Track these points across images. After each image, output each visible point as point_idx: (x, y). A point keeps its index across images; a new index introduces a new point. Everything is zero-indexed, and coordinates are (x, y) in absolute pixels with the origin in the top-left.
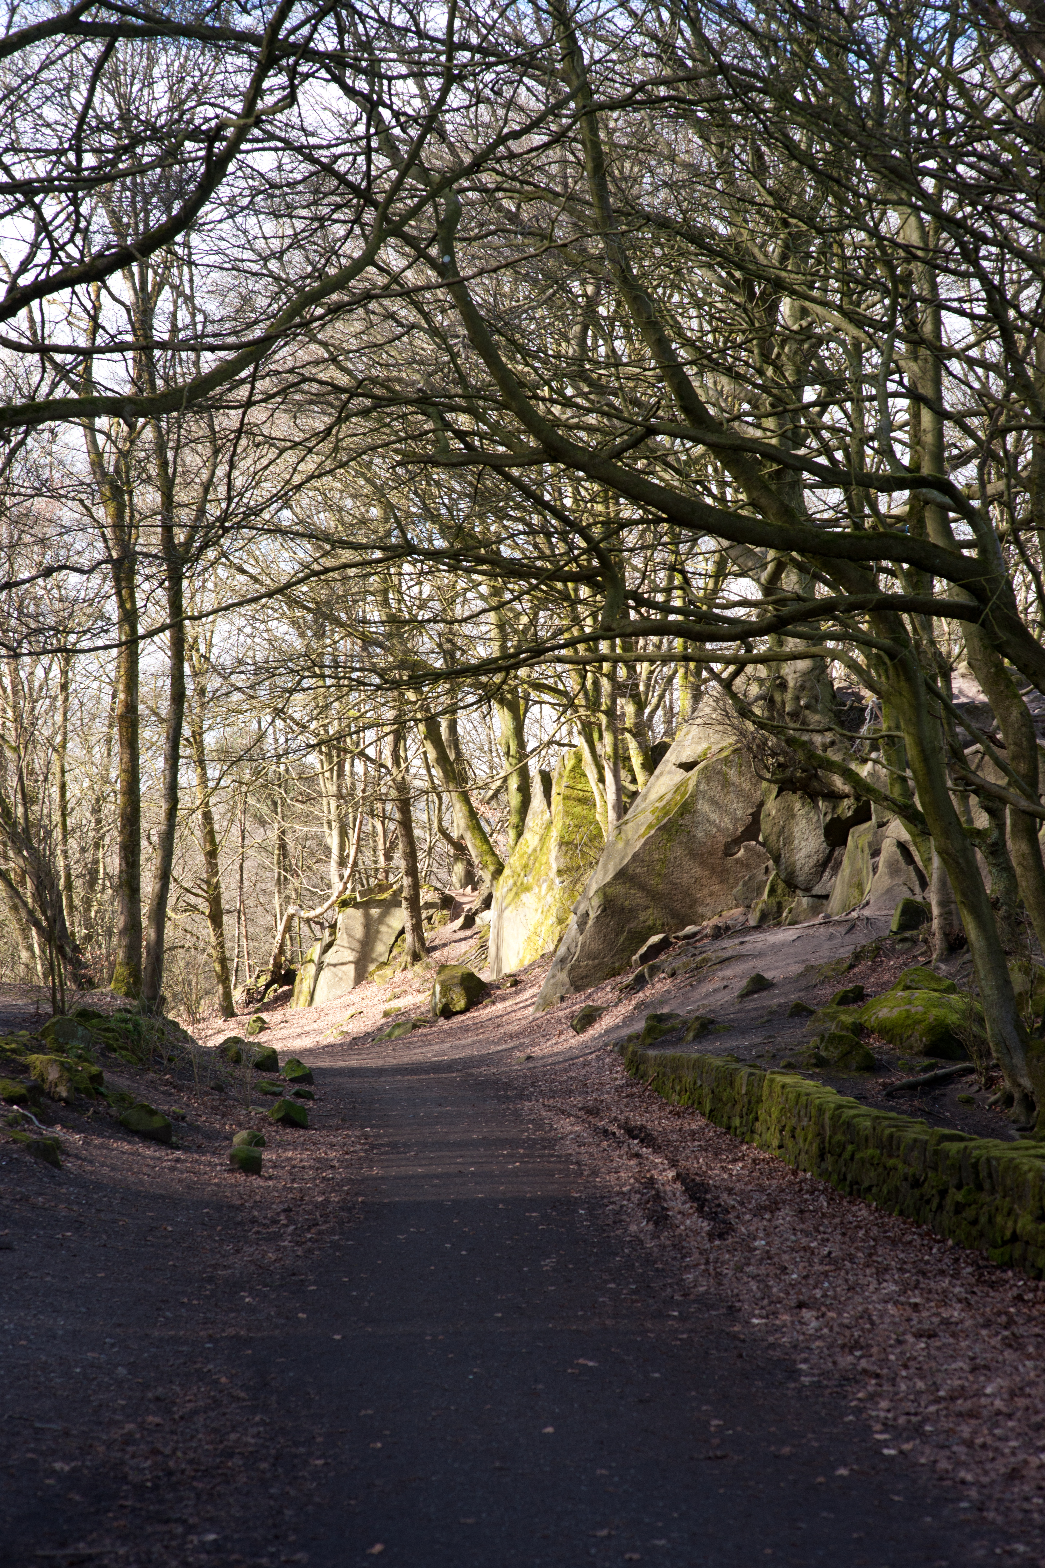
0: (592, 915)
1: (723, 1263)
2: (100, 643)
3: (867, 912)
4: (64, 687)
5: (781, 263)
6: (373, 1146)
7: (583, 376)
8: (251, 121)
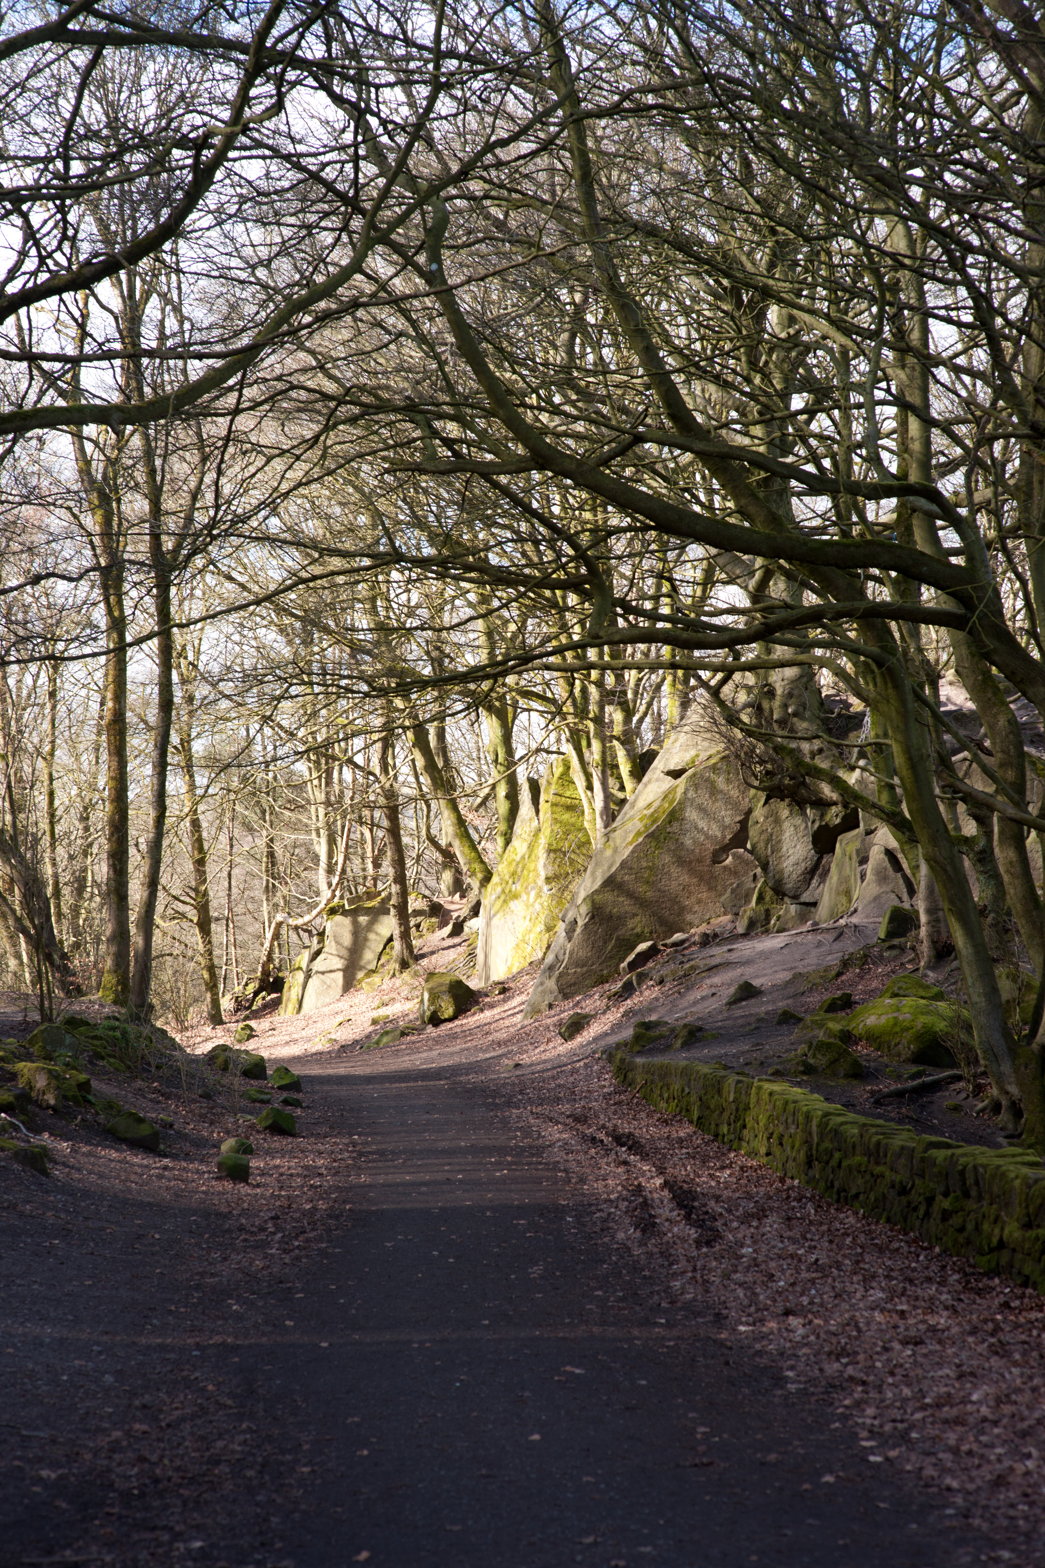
0: (581, 923)
1: (710, 1270)
2: (87, 650)
3: (855, 920)
4: (52, 694)
5: (768, 271)
6: (361, 1154)
7: (571, 383)
8: (238, 128)
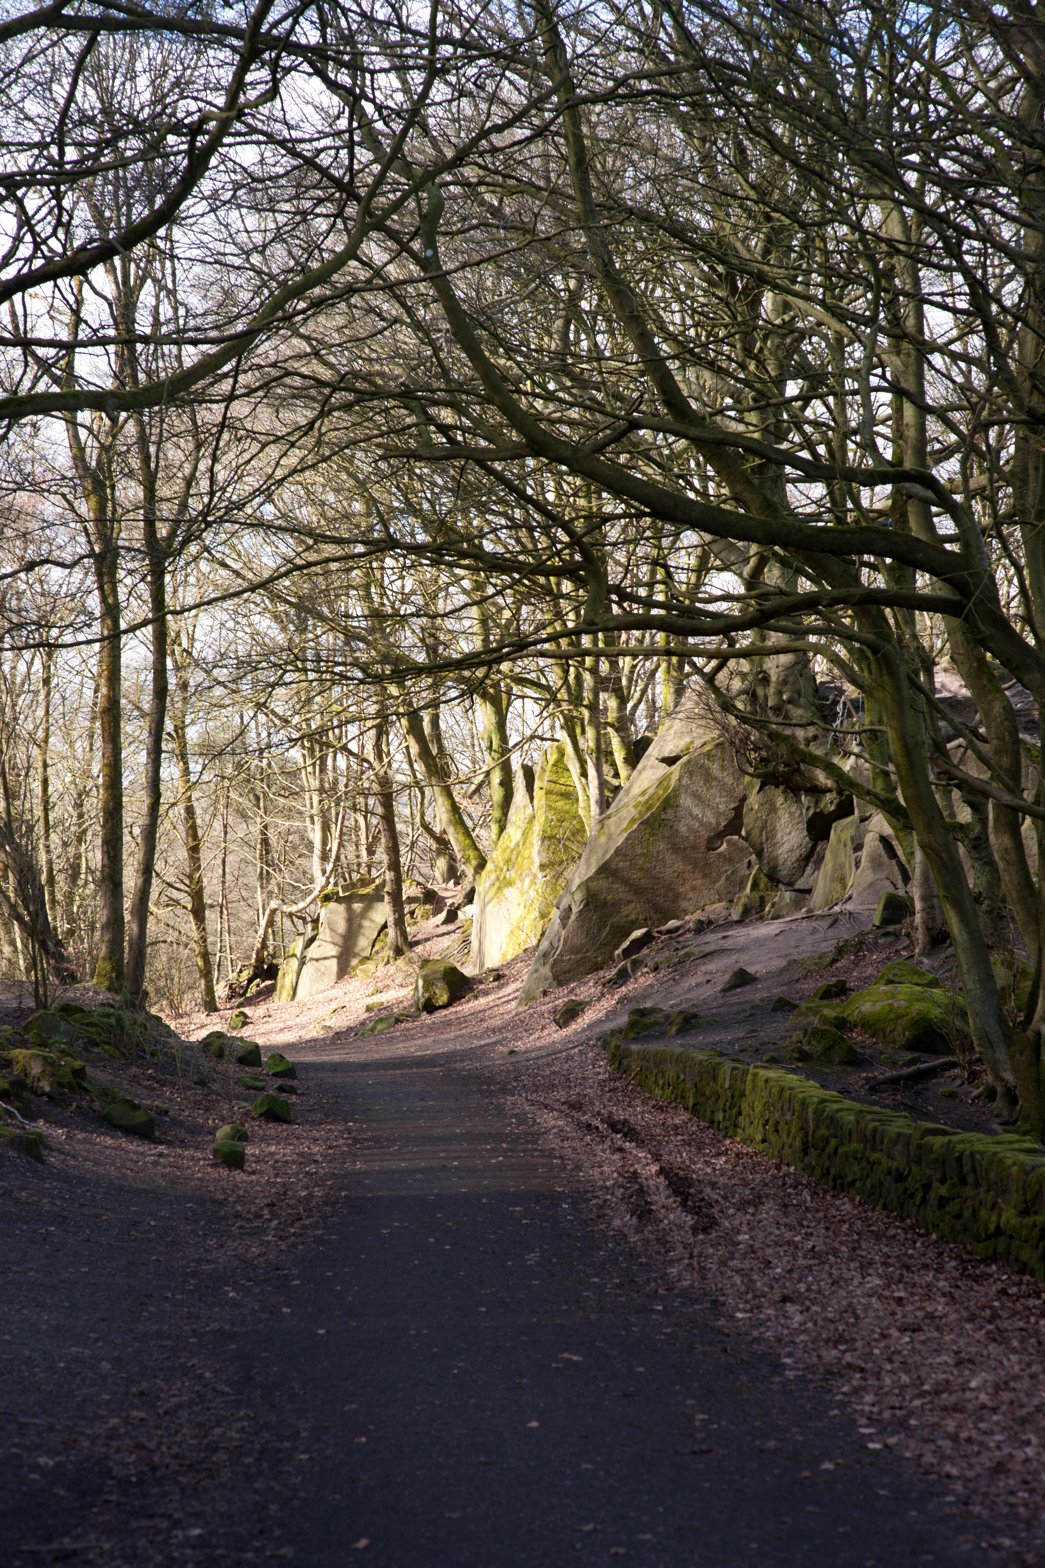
0: (575, 910)
1: (707, 1257)
2: (81, 637)
3: (849, 907)
4: (46, 681)
5: (764, 257)
6: (356, 1141)
7: (564, 370)
8: (234, 113)
